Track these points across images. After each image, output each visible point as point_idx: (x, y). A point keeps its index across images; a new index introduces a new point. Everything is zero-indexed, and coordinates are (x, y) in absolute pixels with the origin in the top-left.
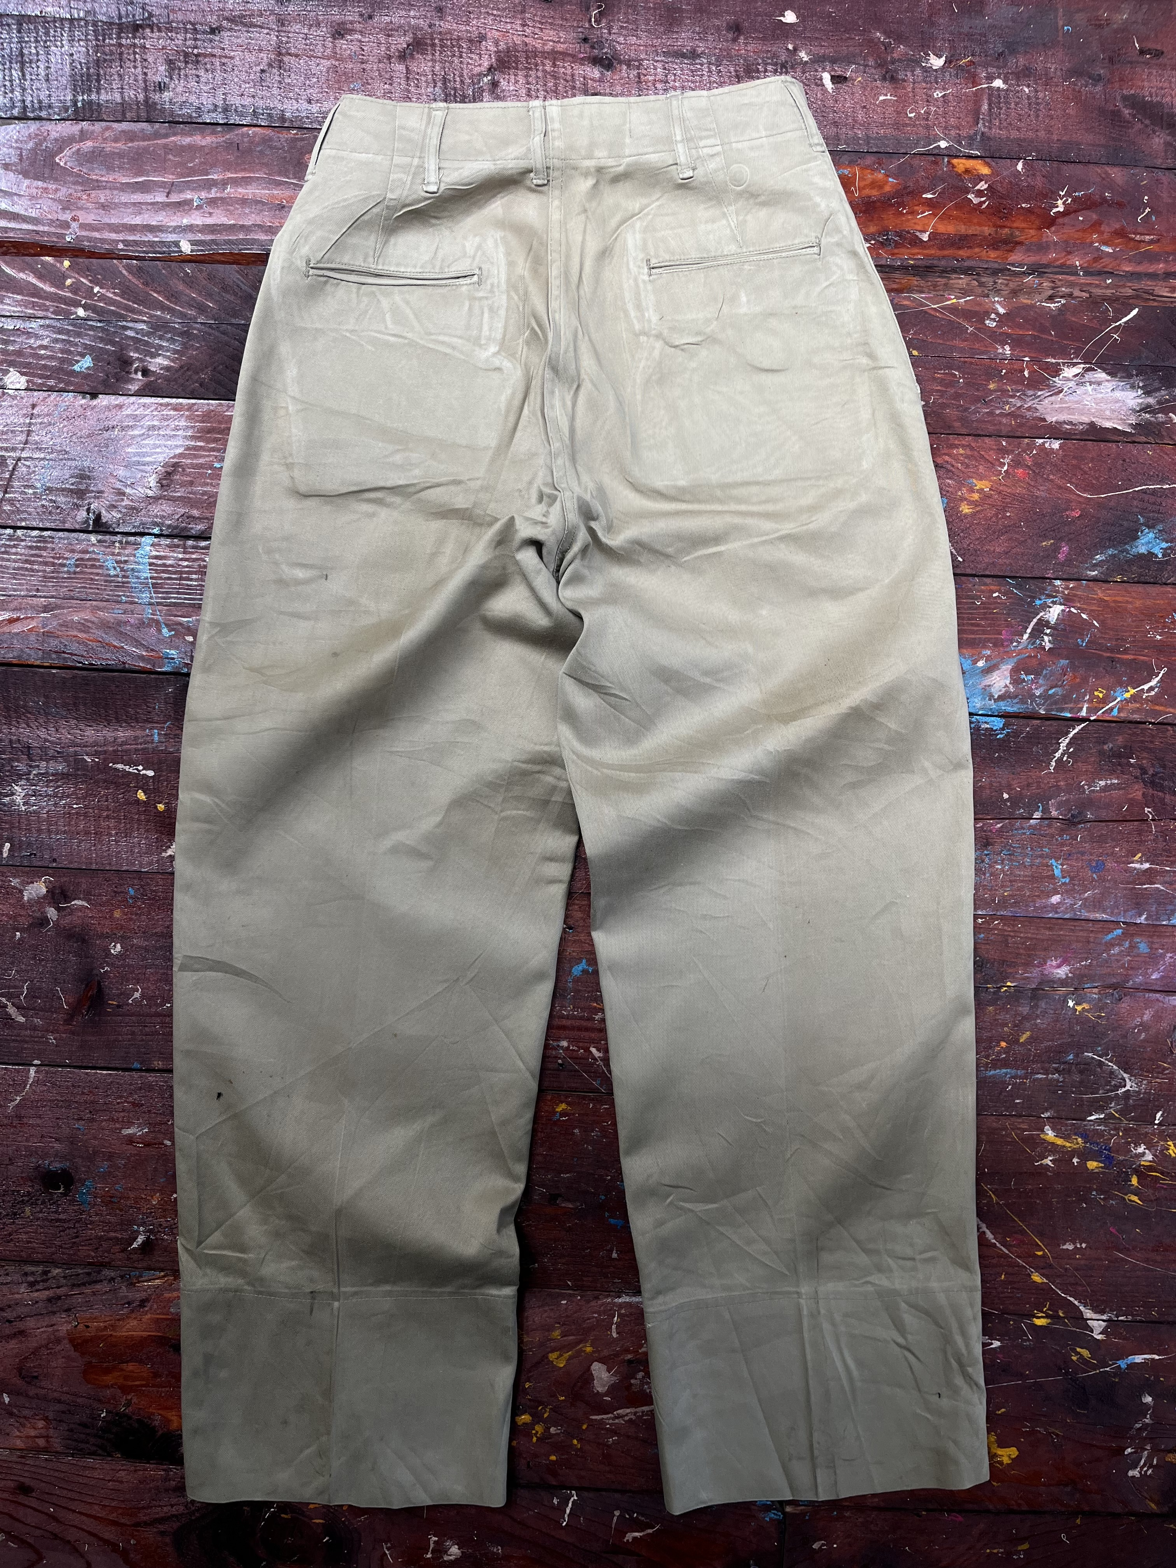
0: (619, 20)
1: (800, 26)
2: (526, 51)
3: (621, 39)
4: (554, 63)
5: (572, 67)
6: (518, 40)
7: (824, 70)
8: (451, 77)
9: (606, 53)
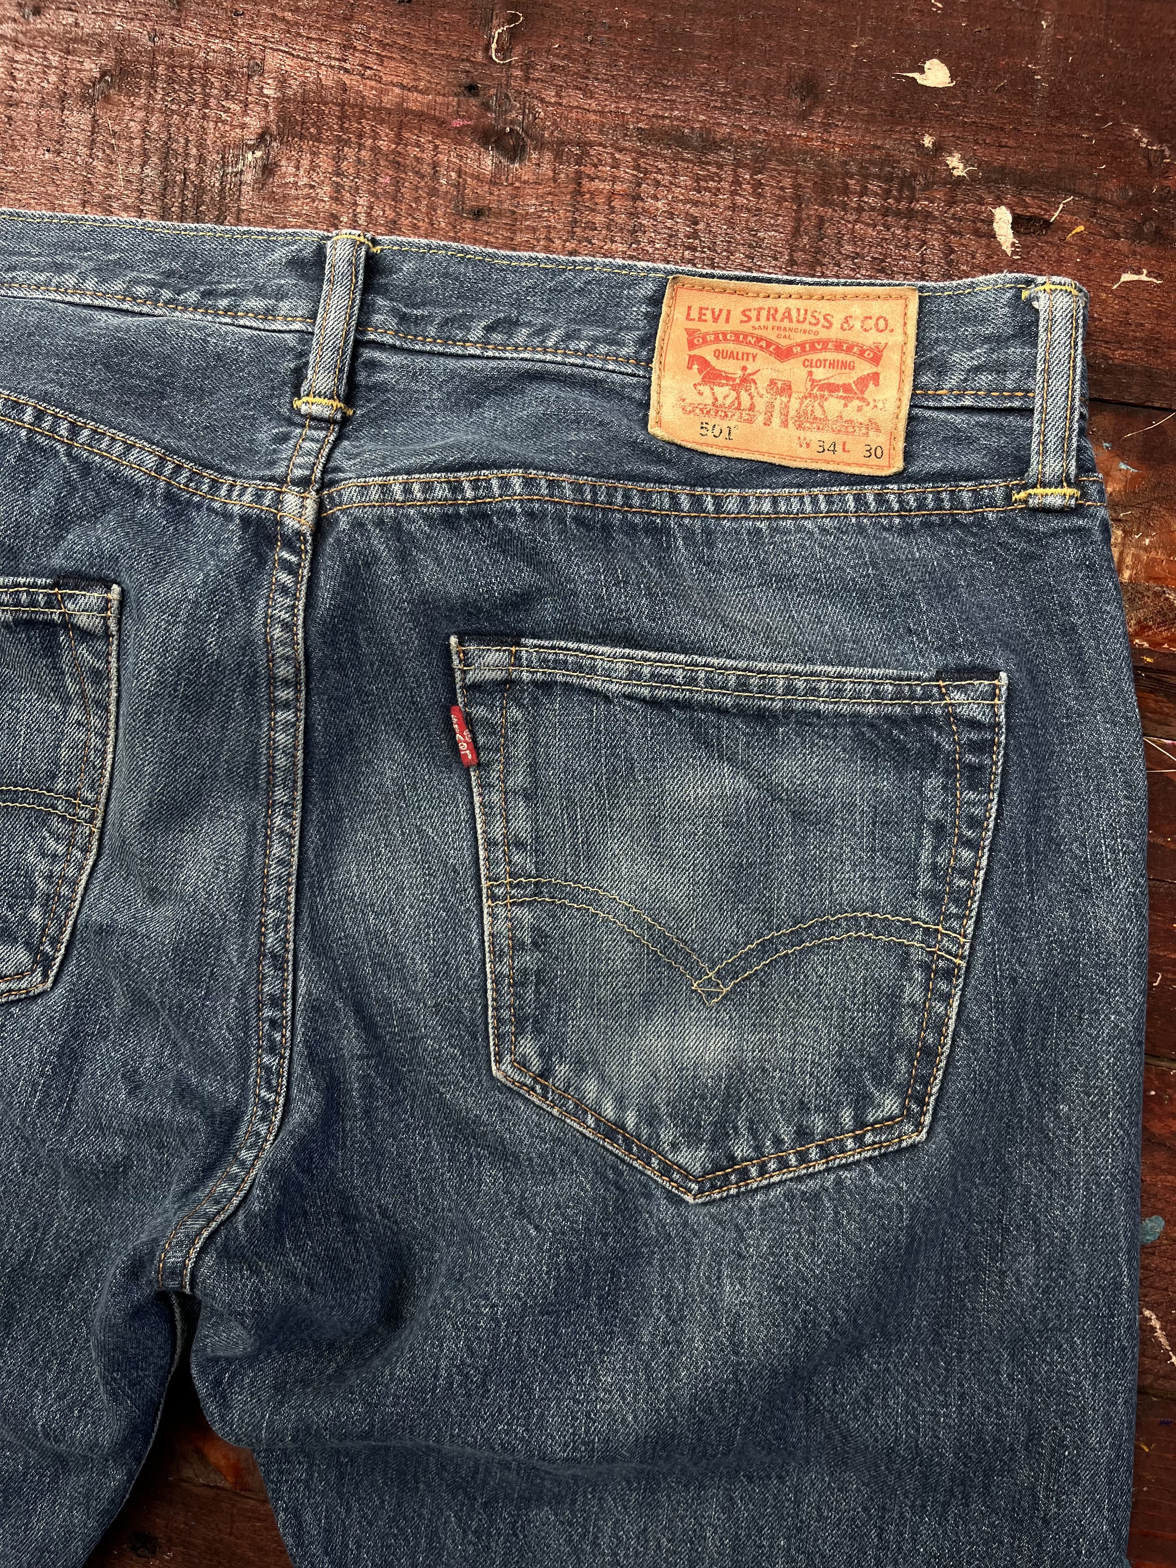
0: (549, 51)
1: (954, 97)
2: (342, 105)
3: (550, 95)
4: (399, 135)
5: (436, 147)
6: (328, 78)
7: (998, 203)
8: (178, 146)
9: (512, 122)
